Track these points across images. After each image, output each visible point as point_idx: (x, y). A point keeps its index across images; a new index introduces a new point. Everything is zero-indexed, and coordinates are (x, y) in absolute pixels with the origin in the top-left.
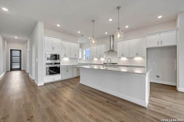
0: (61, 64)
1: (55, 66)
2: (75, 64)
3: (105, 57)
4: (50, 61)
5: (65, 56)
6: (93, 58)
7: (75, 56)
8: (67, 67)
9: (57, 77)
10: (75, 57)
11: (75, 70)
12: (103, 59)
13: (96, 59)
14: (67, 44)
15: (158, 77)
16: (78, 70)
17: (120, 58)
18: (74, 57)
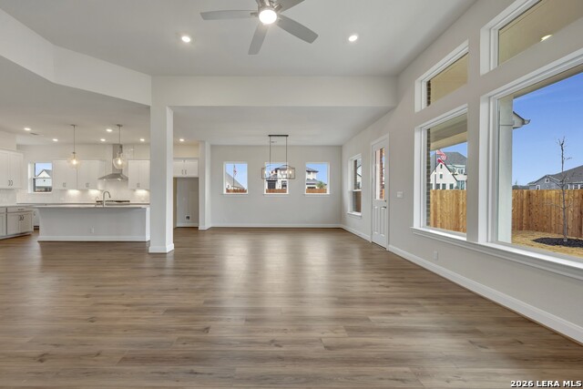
3: (100, 187)
6: (66, 190)
7: (10, 183)
10: (10, 187)
11: (13, 220)
12: (95, 194)
13: (73, 192)
15: (188, 218)
17: (134, 190)
18: (6, 186)
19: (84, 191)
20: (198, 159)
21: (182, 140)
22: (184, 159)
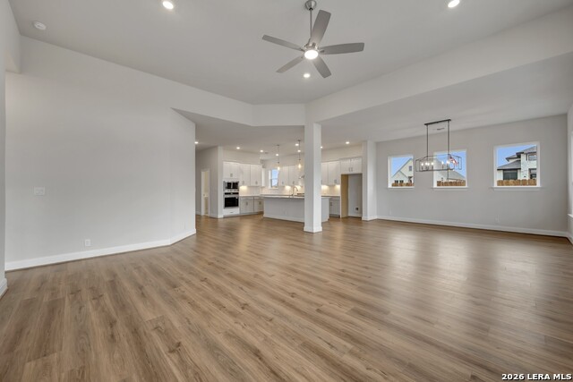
0: (240, 195)
1: (233, 196)
2: (256, 194)
4: (227, 191)
5: (243, 184)
7: (257, 183)
8: (246, 198)
9: (235, 211)
11: (256, 203)
13: (288, 188)
14: (246, 167)
15: (357, 209)
16: (260, 203)
18: (255, 185)
19: (293, 187)
20: (360, 157)
21: (348, 143)
22: (351, 159)
